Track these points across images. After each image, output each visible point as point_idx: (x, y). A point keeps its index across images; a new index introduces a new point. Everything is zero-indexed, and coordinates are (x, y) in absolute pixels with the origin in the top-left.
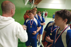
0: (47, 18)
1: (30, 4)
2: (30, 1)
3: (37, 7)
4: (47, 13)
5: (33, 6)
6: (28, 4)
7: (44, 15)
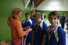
0: (46, 20)
1: (30, 7)
2: (30, 4)
3: (37, 10)
4: (46, 15)
5: (33, 8)
6: (28, 7)
7: (43, 17)
